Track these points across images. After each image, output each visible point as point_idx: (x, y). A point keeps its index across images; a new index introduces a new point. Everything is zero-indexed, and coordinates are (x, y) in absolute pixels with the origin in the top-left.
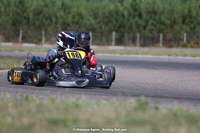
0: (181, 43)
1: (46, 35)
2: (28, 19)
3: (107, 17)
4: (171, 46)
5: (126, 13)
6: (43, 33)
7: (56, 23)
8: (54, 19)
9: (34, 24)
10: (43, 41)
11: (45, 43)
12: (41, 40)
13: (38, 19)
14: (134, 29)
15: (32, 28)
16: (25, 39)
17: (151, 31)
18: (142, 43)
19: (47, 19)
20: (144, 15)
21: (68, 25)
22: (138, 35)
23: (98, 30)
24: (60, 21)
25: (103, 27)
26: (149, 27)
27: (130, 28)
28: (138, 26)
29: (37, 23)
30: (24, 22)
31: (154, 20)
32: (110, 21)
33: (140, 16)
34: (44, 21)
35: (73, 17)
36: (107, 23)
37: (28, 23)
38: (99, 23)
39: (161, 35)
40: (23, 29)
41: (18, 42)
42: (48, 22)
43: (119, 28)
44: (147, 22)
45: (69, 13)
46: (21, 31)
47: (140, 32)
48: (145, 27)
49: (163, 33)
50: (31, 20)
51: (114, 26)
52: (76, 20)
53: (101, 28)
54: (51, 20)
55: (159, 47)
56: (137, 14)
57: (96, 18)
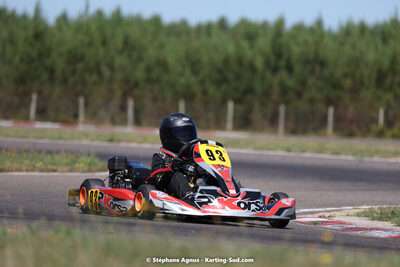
0: (374, 128)
1: (86, 105)
2: (51, 71)
3: (220, 71)
4: (351, 135)
5: (259, 63)
6: (81, 101)
7: (111, 81)
8: (106, 72)
9: (65, 81)
11: (85, 123)
12: (76, 116)
13: (74, 72)
14: (275, 96)
15: (58, 90)
16: (43, 114)
17: (312, 101)
18: (291, 125)
19: (90, 71)
20: (297, 68)
21: (136, 84)
22: (282, 109)
23: (199, 96)
24: (119, 76)
25: (212, 90)
26: (306, 96)
27: (267, 93)
28: (284, 90)
29: (71, 80)
30: (45, 76)
31: (318, 78)
32: (225, 80)
33: (290, 69)
34: (87, 76)
35: (148, 70)
36: (218, 83)
37: (52, 79)
38: (202, 82)
39: (331, 111)
40: (40, 93)
41: (27, 119)
42: (95, 78)
43: (245, 93)
44: (303, 83)
45: (140, 59)
46: (34, 97)
47: (287, 103)
48: (299, 95)
49: (336, 107)
50: (58, 73)
51: (236, 89)
53: (205, 93)
54: (100, 74)
55: (325, 135)
56: (282, 63)
57: (195, 72)
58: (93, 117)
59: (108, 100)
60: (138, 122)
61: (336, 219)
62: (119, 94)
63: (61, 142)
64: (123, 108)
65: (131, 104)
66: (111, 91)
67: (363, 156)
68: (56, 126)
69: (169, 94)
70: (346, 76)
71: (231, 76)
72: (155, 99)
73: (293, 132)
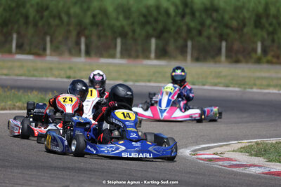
0: (254, 56)
1: (51, 41)
2: (26, 17)
4: (237, 61)
6: (48, 39)
7: (68, 24)
8: (65, 18)
9: (36, 25)
10: (48, 51)
11: (51, 55)
12: (44, 49)
13: (42, 18)
15: (31, 30)
16: (21, 48)
17: (209, 38)
18: (196, 54)
19: (54, 17)
22: (189, 44)
23: (130, 34)
24: (74, 21)
25: (138, 30)
26: (205, 33)
27: (177, 32)
28: (189, 30)
29: (40, 24)
30: (22, 21)
31: (214, 21)
32: (148, 23)
34: (51, 21)
35: (94, 16)
36: (143, 25)
37: (27, 23)
38: (133, 23)
39: (224, 44)
40: (18, 33)
42: (57, 22)
43: (162, 32)
44: (202, 24)
45: (88, 9)
47: (192, 39)
48: (200, 33)
49: (226, 41)
50: (31, 18)
51: (154, 29)
52: (98, 20)
53: (134, 31)
54: (60, 18)
55: (220, 62)
56: (188, 10)
57: (127, 18)
58: (56, 50)
59: (67, 38)
60: (88, 53)
61: (225, 156)
62: (74, 34)
63: (34, 78)
64: (78, 44)
65: (83, 40)
66: (69, 31)
67: (245, 88)
68: (31, 57)
69: (109, 33)
70: (232, 18)
71: (151, 19)
72: (99, 37)
73: (197, 59)
